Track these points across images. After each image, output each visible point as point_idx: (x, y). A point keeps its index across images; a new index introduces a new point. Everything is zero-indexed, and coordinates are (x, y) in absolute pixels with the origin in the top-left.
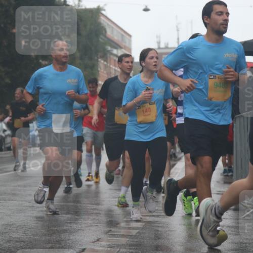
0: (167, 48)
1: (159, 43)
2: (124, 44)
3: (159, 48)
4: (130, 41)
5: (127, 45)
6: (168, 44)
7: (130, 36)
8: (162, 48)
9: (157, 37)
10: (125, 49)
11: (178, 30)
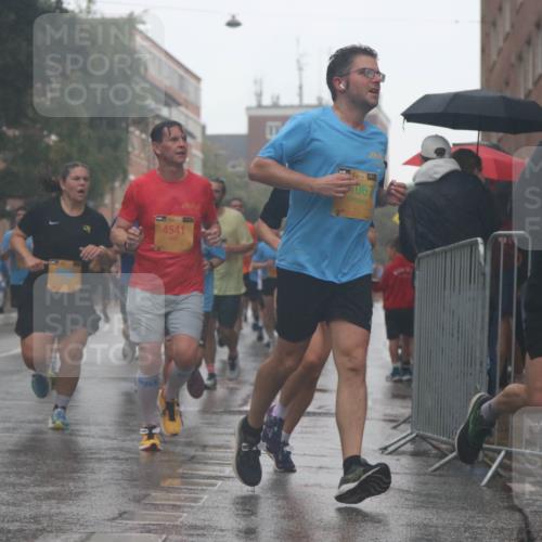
0: (275, 105)
1: (259, 95)
2: (184, 95)
3: (260, 106)
4: (198, 90)
5: (191, 97)
6: (278, 98)
7: (198, 79)
8: (266, 107)
9: (255, 82)
10: (187, 107)
11: (300, 69)
